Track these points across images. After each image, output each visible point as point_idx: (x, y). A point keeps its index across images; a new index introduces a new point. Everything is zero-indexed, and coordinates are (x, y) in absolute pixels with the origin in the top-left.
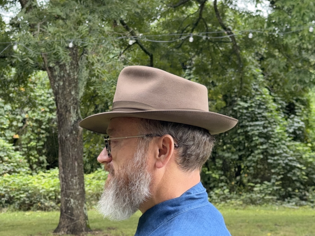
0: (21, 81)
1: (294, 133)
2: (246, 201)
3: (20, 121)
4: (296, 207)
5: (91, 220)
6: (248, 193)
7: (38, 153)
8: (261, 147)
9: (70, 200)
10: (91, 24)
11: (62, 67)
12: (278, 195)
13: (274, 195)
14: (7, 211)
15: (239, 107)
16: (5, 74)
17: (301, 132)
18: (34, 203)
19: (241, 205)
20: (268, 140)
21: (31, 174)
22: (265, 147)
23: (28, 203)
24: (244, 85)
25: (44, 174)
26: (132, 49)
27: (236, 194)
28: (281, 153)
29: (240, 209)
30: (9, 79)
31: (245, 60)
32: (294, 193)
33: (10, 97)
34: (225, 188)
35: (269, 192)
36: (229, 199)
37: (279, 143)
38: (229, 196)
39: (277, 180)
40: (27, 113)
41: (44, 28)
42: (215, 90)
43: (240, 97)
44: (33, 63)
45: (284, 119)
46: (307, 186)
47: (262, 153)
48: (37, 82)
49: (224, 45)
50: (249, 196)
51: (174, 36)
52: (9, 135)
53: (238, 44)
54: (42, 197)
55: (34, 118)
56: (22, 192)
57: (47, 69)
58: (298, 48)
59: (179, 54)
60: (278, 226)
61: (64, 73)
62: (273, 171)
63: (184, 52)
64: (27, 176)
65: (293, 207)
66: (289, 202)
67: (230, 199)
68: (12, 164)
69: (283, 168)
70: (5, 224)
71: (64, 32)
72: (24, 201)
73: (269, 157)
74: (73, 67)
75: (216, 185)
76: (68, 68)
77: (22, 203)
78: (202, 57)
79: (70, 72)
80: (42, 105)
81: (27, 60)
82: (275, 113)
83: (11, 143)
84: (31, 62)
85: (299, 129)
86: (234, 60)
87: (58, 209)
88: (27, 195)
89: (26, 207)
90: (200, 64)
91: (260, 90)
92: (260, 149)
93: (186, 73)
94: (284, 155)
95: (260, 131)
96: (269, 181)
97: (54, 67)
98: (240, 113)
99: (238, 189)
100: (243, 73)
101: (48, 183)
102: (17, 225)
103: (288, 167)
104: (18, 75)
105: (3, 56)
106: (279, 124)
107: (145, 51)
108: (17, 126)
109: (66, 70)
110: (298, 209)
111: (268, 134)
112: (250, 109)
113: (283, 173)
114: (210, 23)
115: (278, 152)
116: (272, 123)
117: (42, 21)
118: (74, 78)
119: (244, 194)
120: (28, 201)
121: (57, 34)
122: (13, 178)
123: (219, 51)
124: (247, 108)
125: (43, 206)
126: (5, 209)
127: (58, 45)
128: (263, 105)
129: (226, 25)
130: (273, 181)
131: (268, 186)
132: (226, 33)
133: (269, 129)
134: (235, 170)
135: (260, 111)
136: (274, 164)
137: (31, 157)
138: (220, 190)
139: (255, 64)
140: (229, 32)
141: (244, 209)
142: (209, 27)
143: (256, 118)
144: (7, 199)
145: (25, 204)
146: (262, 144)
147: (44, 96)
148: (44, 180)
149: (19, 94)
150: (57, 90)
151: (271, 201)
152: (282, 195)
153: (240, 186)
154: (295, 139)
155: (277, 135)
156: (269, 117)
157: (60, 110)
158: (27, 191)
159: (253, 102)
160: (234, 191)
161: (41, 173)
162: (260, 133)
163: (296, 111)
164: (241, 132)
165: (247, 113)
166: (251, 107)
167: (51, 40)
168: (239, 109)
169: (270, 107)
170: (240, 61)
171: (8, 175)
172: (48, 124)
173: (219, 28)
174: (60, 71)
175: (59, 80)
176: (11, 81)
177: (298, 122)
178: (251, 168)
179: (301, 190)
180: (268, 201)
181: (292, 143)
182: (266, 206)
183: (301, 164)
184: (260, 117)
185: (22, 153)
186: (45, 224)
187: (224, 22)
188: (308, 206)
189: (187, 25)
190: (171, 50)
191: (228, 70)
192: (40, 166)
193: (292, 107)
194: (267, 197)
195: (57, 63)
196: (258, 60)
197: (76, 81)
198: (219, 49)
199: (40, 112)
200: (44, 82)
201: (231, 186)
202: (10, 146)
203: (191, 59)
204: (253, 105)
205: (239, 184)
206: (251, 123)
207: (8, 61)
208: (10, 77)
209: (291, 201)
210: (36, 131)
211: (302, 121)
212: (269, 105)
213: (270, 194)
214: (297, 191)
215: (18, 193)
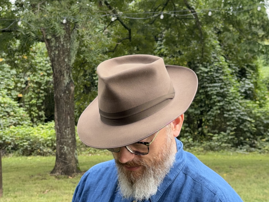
0: (24, 50)
1: (245, 92)
2: (207, 147)
3: (24, 83)
4: (246, 153)
5: (81, 163)
6: (208, 142)
7: (38, 109)
8: (218, 104)
9: (64, 147)
10: (81, 4)
11: (57, 39)
12: (232, 143)
13: (229, 143)
14: (13, 156)
15: (200, 71)
16: (11, 45)
17: (250, 92)
18: (35, 150)
19: (202, 151)
20: (224, 98)
21: (32, 126)
22: (221, 104)
23: (29, 150)
24: (205, 54)
25: (42, 126)
26: (114, 25)
27: (198, 142)
28: (234, 109)
29: (202, 155)
30: (14, 49)
31: (206, 34)
32: (245, 141)
33: (15, 64)
34: (189, 137)
35: (225, 141)
36: (192, 146)
37: (233, 101)
38: (193, 144)
39: (231, 131)
40: (29, 77)
41: (43, 7)
42: (181, 58)
43: (202, 64)
44: (34, 36)
45: (237, 81)
46: (255, 135)
47: (219, 109)
48: (37, 51)
49: (189, 21)
50: (208, 143)
51: (148, 14)
52: (14, 94)
53: (200, 20)
54: (41, 145)
55: (35, 81)
56: (25, 141)
57: (45, 41)
58: (249, 24)
59: (153, 29)
60: (232, 168)
61: (59, 44)
62: (228, 123)
63: (156, 27)
64: (29, 128)
65: (244, 153)
66: (241, 149)
67: (194, 146)
68: (17, 118)
69: (237, 121)
70: (11, 166)
71: (59, 11)
72: (27, 148)
73: (225, 112)
74: (66, 39)
75: (182, 135)
76: (62, 40)
77: (24, 149)
78: (171, 31)
79: (64, 43)
80: (41, 70)
81: (30, 33)
82: (230, 76)
83: (16, 101)
84: (33, 35)
85: (250, 89)
86: (197, 33)
87: (54, 155)
88: (29, 143)
89: (28, 152)
90: (169, 37)
91: (217, 58)
92: (218, 106)
93: (158, 44)
94: (237, 110)
95: (218, 91)
96: (225, 132)
97: (51, 39)
98: (202, 77)
99: (200, 138)
100: (204, 44)
101: (46, 133)
102: (21, 168)
103: (240, 121)
104: (22, 46)
105: (10, 30)
106: (233, 86)
107: (125, 26)
108: (21, 87)
109: (60, 42)
110: (248, 154)
111: (224, 94)
112: (210, 73)
113: (236, 125)
114: (177, 3)
115: (232, 108)
116: (227, 84)
117: (41, 2)
118: (67, 48)
119: (204, 142)
120: (29, 148)
121: (54, 12)
122: (17, 129)
123: (185, 26)
124: (207, 73)
125: (42, 152)
126: (11, 155)
127: (54, 21)
128: (220, 70)
129: (190, 5)
130: (228, 131)
131: (224, 135)
132: (190, 11)
133: (225, 89)
134: (197, 122)
135: (217, 75)
136: (229, 117)
137: (32, 112)
138: (185, 139)
139: (214, 37)
140: (193, 11)
141: (204, 154)
142: (176, 6)
143: (214, 81)
144: (13, 147)
145: (28, 150)
146: (219, 101)
147: (43, 63)
148: (43, 131)
149: (23, 61)
150: (53, 58)
151: (227, 148)
152: (235, 143)
153: (201, 135)
154: (246, 98)
155: (231, 94)
156: (225, 80)
157: (56, 74)
158: (29, 140)
159: (212, 68)
160: (196, 140)
161: (41, 125)
162: (218, 93)
163: (247, 75)
164: (202, 92)
165: (207, 76)
166: (211, 71)
167: (48, 17)
168: (201, 73)
169: (225, 72)
170: (202, 34)
171: (13, 127)
172: (46, 85)
173: (185, 8)
174: (56, 42)
175: (55, 50)
176: (16, 51)
177: (249, 84)
178: (210, 121)
179: (251, 139)
180: (224, 148)
181: (243, 101)
182: (223, 152)
183: (251, 118)
184: (217, 80)
185: (25, 109)
186: (44, 167)
187: (189, 3)
188: (256, 152)
189: (159, 5)
190: (146, 25)
191: (192, 42)
192: (40, 119)
193: (244, 71)
194: (224, 145)
195: (54, 36)
196: (216, 34)
197: (68, 50)
198: (185, 24)
199: (39, 76)
200: (43, 51)
201: (194, 135)
202: (15, 103)
203: (161, 33)
204: (212, 70)
205: (200, 134)
206: (211, 85)
207: (14, 34)
208: (15, 47)
209: (243, 148)
210: (36, 91)
211: (252, 83)
212: (225, 70)
213: (226, 142)
214: (247, 140)
215: (22, 141)
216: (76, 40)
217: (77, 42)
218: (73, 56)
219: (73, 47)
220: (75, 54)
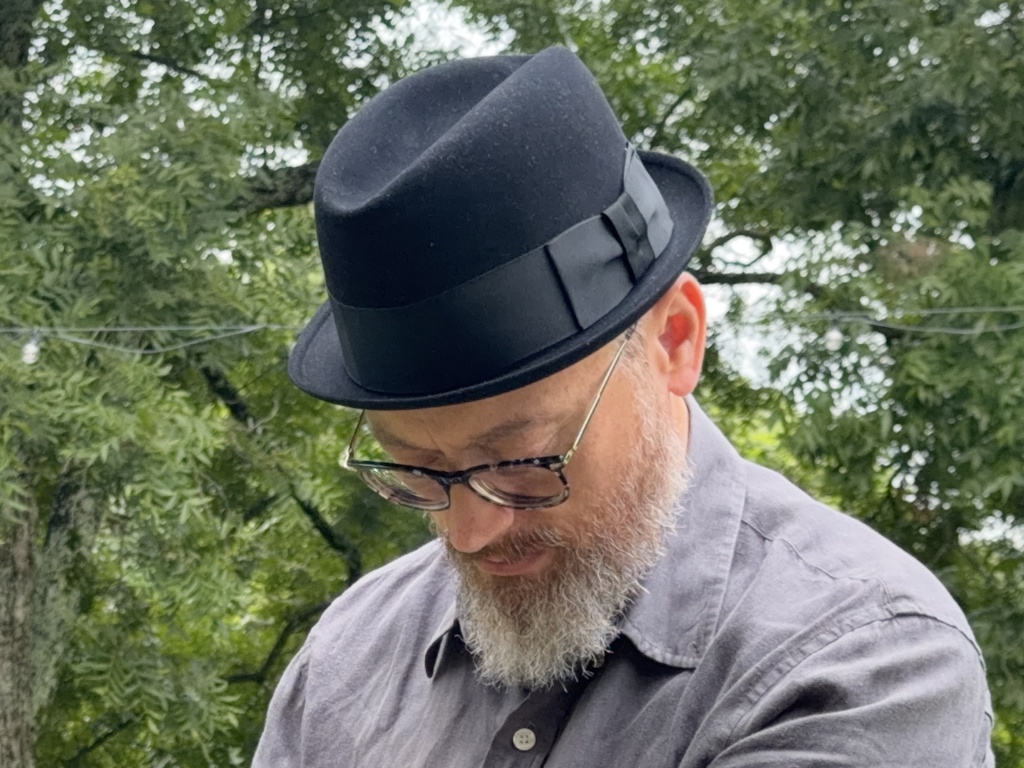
216: (63, 583)
217: (67, 591)
218: (46, 668)
219: (47, 622)
220: (54, 659)
